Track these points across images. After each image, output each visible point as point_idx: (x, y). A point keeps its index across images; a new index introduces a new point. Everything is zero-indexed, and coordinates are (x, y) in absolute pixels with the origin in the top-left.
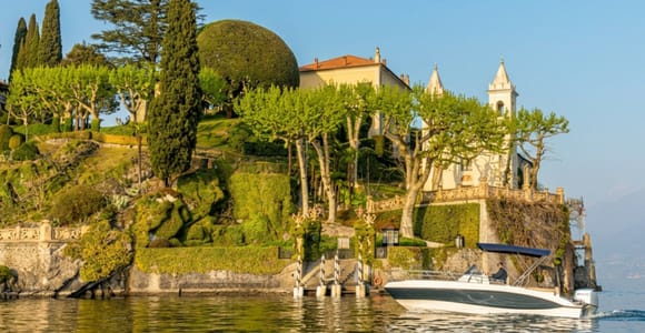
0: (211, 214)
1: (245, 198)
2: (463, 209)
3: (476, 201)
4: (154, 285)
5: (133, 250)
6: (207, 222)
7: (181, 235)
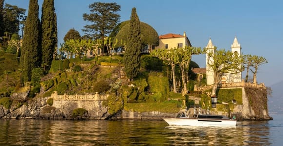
0: (145, 91)
1: (154, 85)
2: (235, 90)
3: (240, 87)
4: (132, 116)
5: (123, 104)
6: (143, 94)
7: (136, 98)
